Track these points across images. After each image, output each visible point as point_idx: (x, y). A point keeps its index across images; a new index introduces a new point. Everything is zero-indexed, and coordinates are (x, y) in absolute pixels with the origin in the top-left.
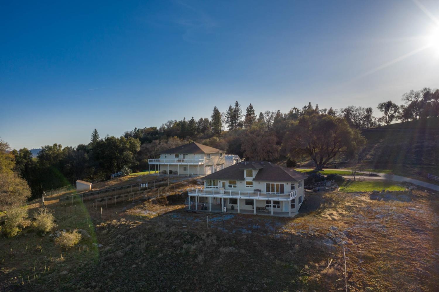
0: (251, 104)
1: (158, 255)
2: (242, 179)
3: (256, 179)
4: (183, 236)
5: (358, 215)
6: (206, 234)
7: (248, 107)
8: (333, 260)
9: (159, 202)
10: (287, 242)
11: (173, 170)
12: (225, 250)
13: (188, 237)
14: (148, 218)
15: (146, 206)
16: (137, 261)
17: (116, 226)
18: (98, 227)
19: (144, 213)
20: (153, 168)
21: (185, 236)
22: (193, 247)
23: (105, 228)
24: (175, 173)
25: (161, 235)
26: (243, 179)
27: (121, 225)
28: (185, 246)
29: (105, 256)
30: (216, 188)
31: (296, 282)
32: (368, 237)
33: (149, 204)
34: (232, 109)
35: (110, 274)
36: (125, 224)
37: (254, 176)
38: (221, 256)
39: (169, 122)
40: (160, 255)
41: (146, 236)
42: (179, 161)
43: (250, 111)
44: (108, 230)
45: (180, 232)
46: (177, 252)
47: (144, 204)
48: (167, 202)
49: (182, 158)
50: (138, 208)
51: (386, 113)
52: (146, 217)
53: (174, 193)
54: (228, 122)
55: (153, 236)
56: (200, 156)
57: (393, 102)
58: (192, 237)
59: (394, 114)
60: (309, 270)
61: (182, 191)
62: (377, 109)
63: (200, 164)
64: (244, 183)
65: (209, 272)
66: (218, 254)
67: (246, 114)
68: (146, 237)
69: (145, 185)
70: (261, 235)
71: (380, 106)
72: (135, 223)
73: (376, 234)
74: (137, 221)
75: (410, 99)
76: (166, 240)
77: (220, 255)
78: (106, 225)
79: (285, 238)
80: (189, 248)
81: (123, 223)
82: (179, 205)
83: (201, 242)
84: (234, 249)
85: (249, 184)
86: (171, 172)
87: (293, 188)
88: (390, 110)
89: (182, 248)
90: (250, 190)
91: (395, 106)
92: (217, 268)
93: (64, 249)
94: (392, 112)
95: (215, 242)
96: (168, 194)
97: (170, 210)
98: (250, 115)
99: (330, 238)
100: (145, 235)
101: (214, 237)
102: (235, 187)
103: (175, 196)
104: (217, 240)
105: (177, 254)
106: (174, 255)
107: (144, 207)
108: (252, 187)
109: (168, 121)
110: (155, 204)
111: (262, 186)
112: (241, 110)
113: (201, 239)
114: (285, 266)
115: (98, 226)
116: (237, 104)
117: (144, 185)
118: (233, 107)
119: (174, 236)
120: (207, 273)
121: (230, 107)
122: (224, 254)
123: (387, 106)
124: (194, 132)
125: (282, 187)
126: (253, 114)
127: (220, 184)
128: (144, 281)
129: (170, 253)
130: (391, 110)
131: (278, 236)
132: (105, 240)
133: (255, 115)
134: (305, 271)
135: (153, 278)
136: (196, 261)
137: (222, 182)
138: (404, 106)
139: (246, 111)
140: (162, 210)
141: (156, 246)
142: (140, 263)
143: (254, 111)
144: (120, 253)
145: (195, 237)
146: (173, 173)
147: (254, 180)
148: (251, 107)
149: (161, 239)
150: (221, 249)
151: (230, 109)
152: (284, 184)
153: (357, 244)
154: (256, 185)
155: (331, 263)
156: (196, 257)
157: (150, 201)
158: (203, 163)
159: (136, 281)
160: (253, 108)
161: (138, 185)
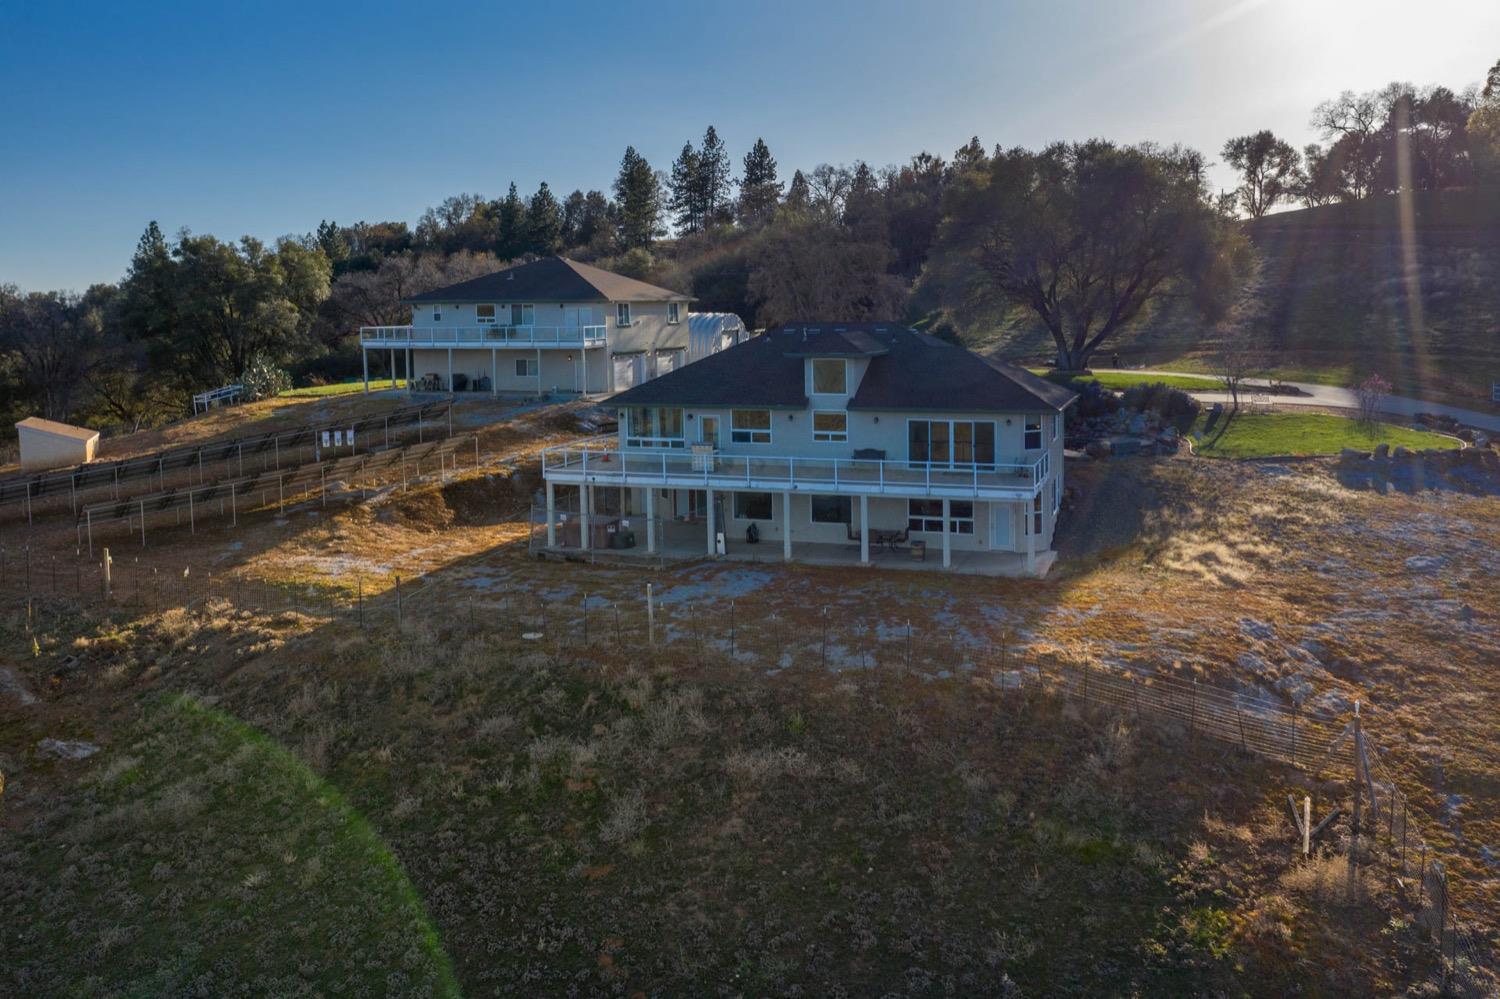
0: (760, 141)
1: (392, 801)
2: (796, 400)
3: (863, 401)
4: (525, 692)
5: (1326, 558)
6: (646, 683)
7: (752, 151)
8: (1314, 803)
9: (409, 513)
10: (1065, 712)
11: (472, 372)
12: (756, 765)
13: (555, 696)
14: (348, 596)
15: (344, 533)
16: (276, 845)
17: (180, 641)
18: (82, 649)
19: (328, 569)
20: (381, 364)
21: (539, 690)
22: (584, 754)
23: (123, 650)
24: (481, 385)
25: (410, 689)
26: (802, 403)
27: (205, 635)
28: (541, 749)
29: (98, 813)
30: (676, 445)
31: (1172, 951)
32: (1430, 670)
33: (360, 524)
34: (694, 157)
35: (111, 936)
36: (228, 629)
37: (851, 390)
38: (736, 801)
39: (453, 202)
40: (405, 806)
41: (330, 694)
42: (497, 333)
43: (759, 164)
44: (134, 661)
45: (511, 668)
46: (500, 784)
47: (334, 526)
48: (448, 515)
49: (509, 321)
50: (304, 545)
51: (1251, 174)
52: (340, 589)
53: (476, 473)
54: (679, 206)
55: (369, 693)
56: (586, 310)
57: (1278, 136)
58: (575, 695)
59: (1281, 180)
60: (1213, 867)
61: (512, 463)
62: (1221, 158)
63: (587, 344)
64: (807, 419)
65: (683, 904)
66: (720, 791)
67: (742, 176)
68: (332, 700)
69: (344, 436)
70: (928, 677)
71: (1231, 150)
72: (279, 624)
73: (1454, 652)
74: (290, 614)
75: (1340, 123)
76: (439, 714)
77: (728, 795)
78: (129, 639)
79: (1051, 690)
80: (560, 760)
81: (218, 623)
82: (499, 528)
83: (624, 723)
84: (801, 757)
85: (830, 423)
86: (461, 383)
87: (1032, 441)
88: (1265, 165)
89: (522, 763)
90: (836, 453)
91: (1285, 151)
92: (722, 872)
94: (1274, 172)
95: (700, 723)
96: (447, 476)
97: (460, 553)
98: (759, 180)
99: (1259, 680)
100: (326, 690)
101: (694, 694)
102: (766, 438)
103: (482, 482)
104: (707, 710)
105: (496, 797)
106: (482, 801)
107: (330, 539)
108: (843, 438)
109: (450, 199)
110: (388, 524)
111: (891, 432)
112: (725, 161)
113: (624, 708)
114: (1087, 851)
115: (83, 641)
116: (711, 138)
117: (338, 435)
118: (698, 147)
119: (477, 691)
120: (671, 908)
121: (687, 149)
122: (752, 789)
123: (1257, 150)
124: (552, 238)
125: (985, 437)
126: (772, 176)
127: (692, 428)
128: (308, 978)
129: (459, 794)
130: (1270, 163)
131: (1013, 678)
132: (116, 717)
133: (778, 181)
134: (1196, 877)
135: (360, 953)
136: (606, 834)
137: (700, 416)
138: (1319, 148)
139: (745, 168)
140: (420, 551)
141: (384, 754)
142: (289, 859)
143: (771, 167)
144: (181, 799)
145: (591, 698)
146: (471, 386)
147: (853, 405)
148: (761, 150)
149: (413, 712)
150: (735, 761)
151: (687, 156)
152: (993, 424)
153: (1390, 709)
154: (862, 431)
155: (1314, 823)
156: (598, 808)
157: (364, 512)
158: (599, 343)
159: (260, 979)
160: (768, 155)
161: (311, 439)
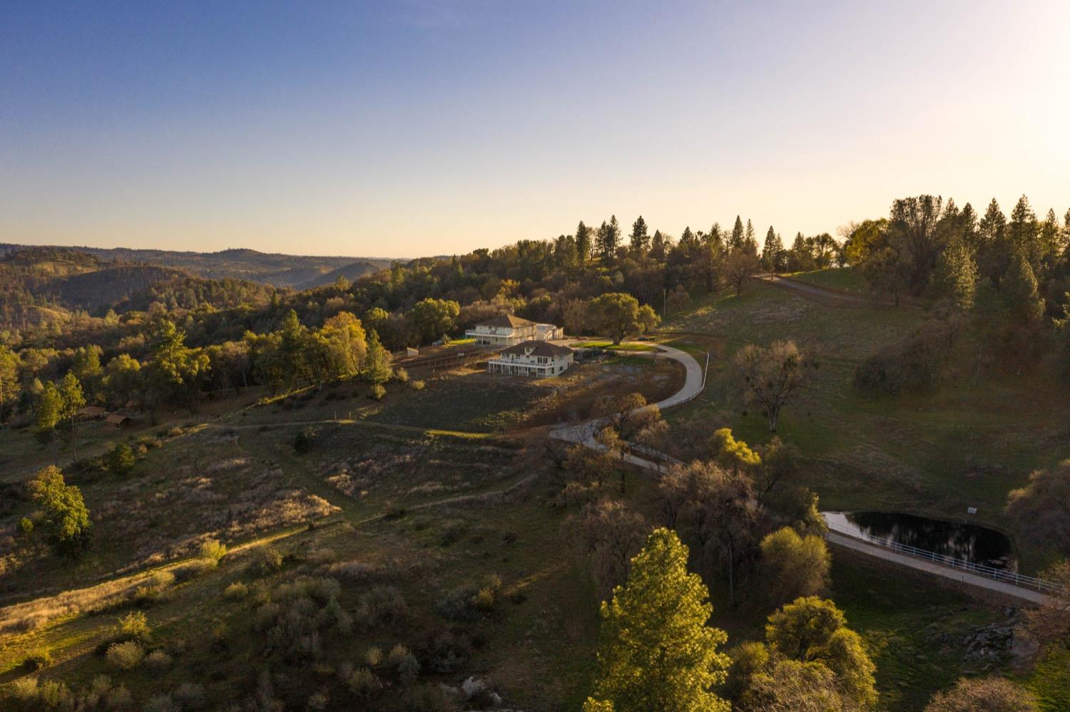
0: (641, 217)
1: (466, 393)
2: (523, 353)
3: (532, 354)
7: (637, 221)
9: (470, 367)
11: (487, 340)
13: (482, 385)
14: (462, 376)
15: (462, 369)
16: (455, 396)
17: (443, 379)
18: (433, 380)
19: (460, 373)
20: (469, 337)
22: (484, 390)
24: (489, 343)
25: (468, 384)
27: (445, 379)
28: (480, 389)
30: (508, 358)
34: (606, 227)
36: (448, 378)
37: (531, 352)
41: (459, 385)
42: (491, 333)
43: (640, 227)
46: (476, 392)
48: (475, 367)
49: (495, 331)
50: (456, 370)
53: (482, 361)
55: (464, 384)
56: (509, 329)
61: (487, 360)
63: (508, 336)
67: (631, 233)
72: (454, 379)
76: (472, 387)
80: (482, 390)
82: (481, 370)
85: (528, 357)
86: (485, 342)
89: (478, 390)
90: (528, 361)
93: (416, 390)
96: (477, 361)
97: (477, 373)
98: (639, 234)
102: (520, 359)
103: (483, 363)
106: (474, 393)
107: (459, 369)
108: (529, 359)
110: (466, 368)
111: (535, 359)
112: (621, 228)
116: (614, 219)
117: (461, 354)
118: (608, 223)
121: (604, 223)
125: (547, 359)
126: (645, 233)
127: (511, 356)
129: (472, 392)
133: (647, 235)
139: (633, 228)
140: (471, 372)
143: (645, 228)
146: (486, 344)
148: (641, 221)
154: (532, 358)
158: (511, 336)
160: (644, 223)
161: (456, 354)
